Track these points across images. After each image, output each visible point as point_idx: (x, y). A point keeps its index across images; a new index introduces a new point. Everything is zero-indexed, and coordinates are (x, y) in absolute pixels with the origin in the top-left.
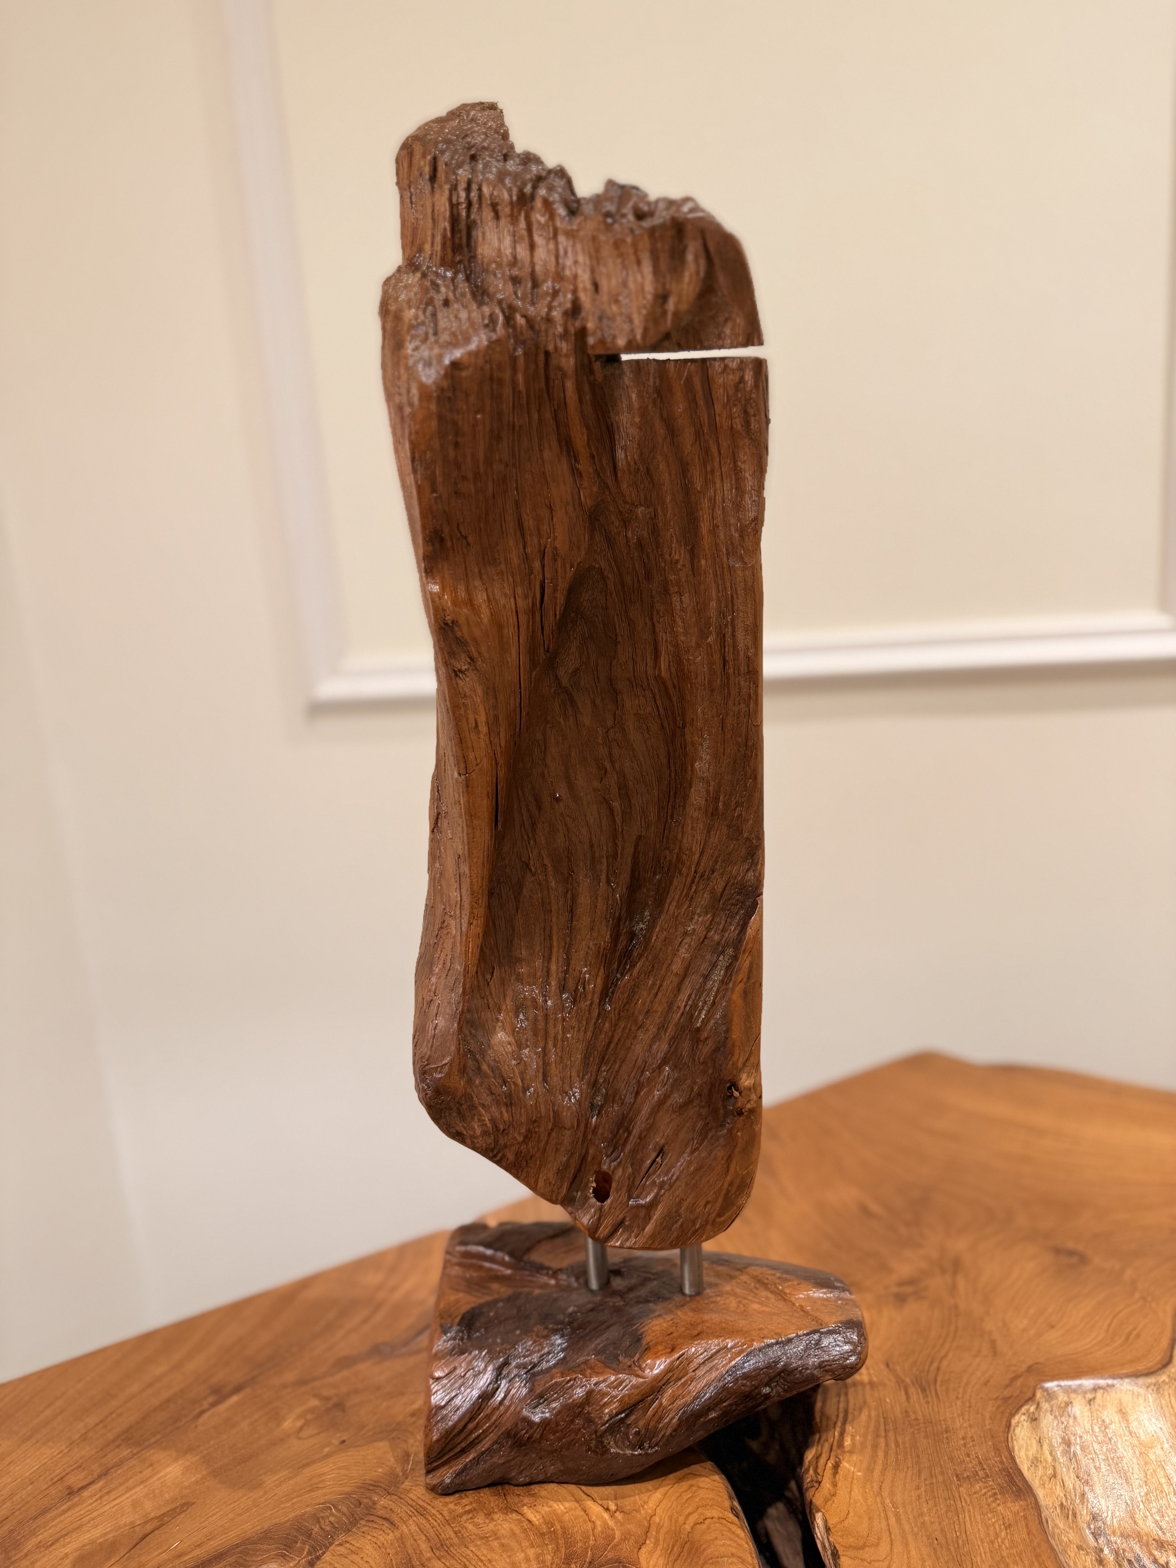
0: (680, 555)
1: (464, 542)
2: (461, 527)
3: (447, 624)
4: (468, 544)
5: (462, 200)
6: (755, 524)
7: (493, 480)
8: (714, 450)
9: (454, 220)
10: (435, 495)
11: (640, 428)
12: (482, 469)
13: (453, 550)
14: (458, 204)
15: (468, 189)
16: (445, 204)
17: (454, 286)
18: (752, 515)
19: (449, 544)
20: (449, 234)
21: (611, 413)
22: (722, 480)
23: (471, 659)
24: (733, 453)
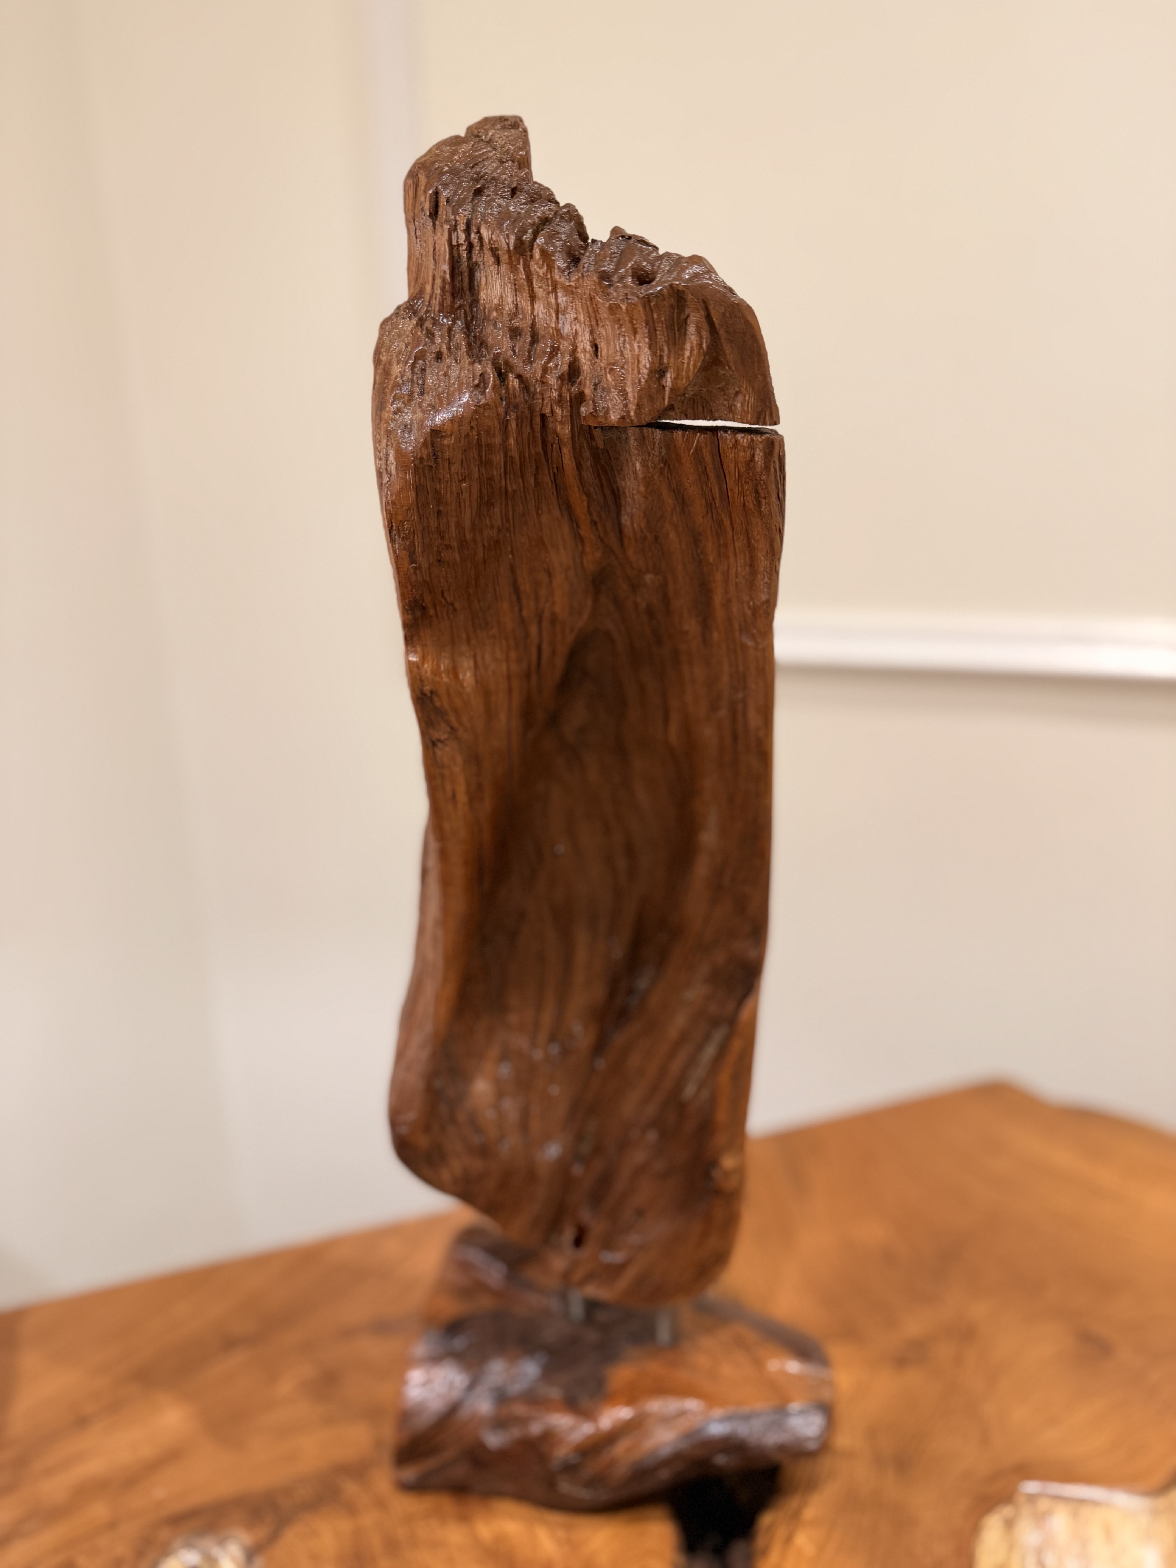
0: (691, 626)
1: (451, 608)
2: (446, 594)
3: (425, 695)
4: (455, 610)
5: (461, 241)
6: (768, 607)
7: (484, 545)
8: (727, 523)
9: (454, 263)
10: (414, 565)
11: (645, 497)
12: (469, 536)
13: (437, 616)
14: (458, 245)
15: (468, 231)
16: (445, 245)
17: (449, 337)
18: (764, 597)
19: (432, 612)
20: (448, 277)
21: (617, 478)
22: (735, 555)
23: (452, 728)
24: (746, 530)
